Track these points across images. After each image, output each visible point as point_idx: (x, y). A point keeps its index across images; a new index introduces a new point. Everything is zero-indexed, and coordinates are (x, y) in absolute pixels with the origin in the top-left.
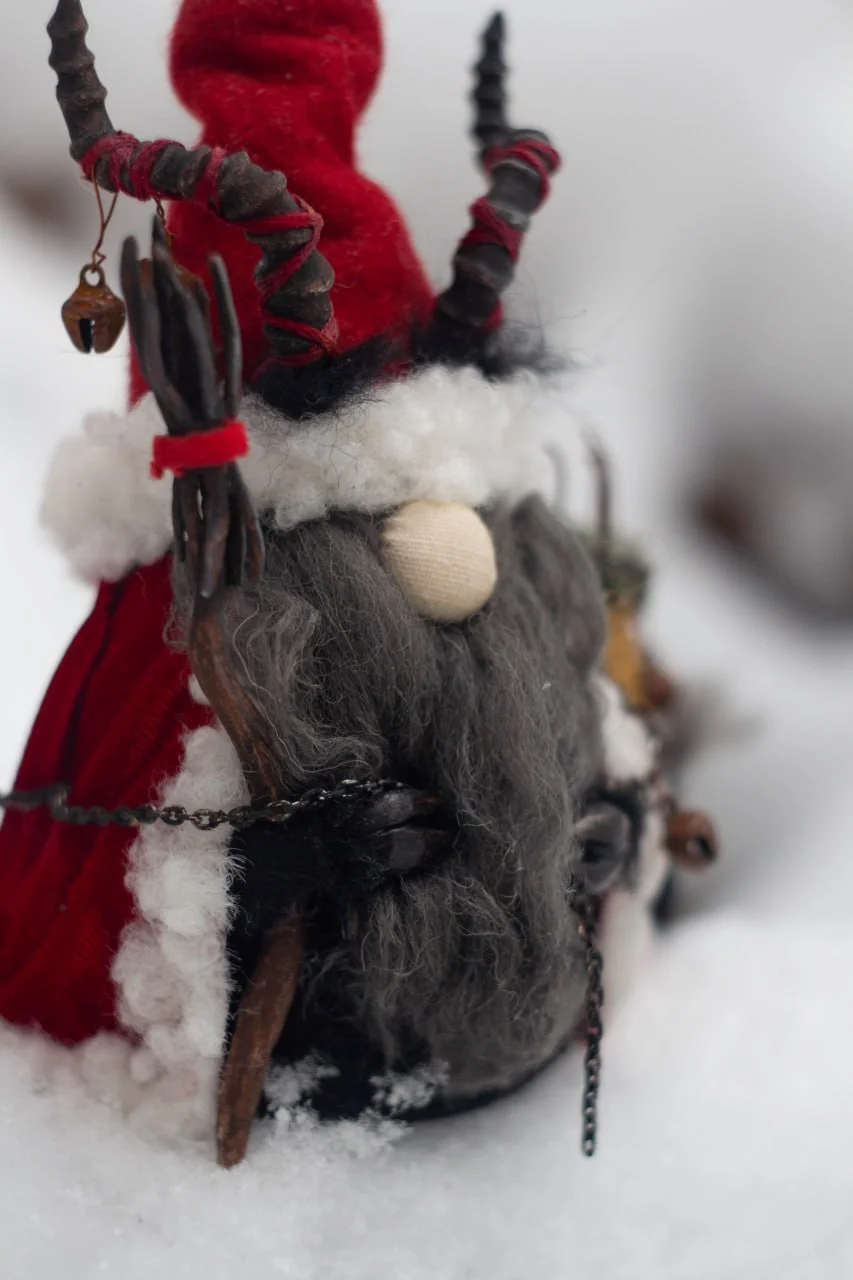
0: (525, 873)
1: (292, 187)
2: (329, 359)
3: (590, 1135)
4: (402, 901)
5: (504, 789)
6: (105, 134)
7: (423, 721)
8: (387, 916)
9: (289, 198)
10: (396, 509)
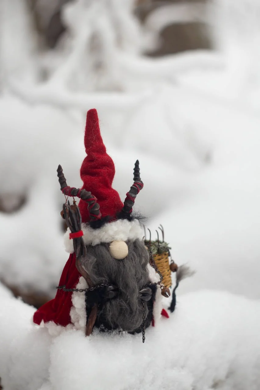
0: (130, 298)
1: (92, 194)
2: (99, 220)
3: (144, 340)
4: (111, 303)
5: (127, 286)
6: (65, 187)
7: (114, 274)
8: (108, 305)
9: (91, 196)
10: (112, 242)
